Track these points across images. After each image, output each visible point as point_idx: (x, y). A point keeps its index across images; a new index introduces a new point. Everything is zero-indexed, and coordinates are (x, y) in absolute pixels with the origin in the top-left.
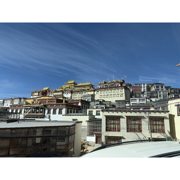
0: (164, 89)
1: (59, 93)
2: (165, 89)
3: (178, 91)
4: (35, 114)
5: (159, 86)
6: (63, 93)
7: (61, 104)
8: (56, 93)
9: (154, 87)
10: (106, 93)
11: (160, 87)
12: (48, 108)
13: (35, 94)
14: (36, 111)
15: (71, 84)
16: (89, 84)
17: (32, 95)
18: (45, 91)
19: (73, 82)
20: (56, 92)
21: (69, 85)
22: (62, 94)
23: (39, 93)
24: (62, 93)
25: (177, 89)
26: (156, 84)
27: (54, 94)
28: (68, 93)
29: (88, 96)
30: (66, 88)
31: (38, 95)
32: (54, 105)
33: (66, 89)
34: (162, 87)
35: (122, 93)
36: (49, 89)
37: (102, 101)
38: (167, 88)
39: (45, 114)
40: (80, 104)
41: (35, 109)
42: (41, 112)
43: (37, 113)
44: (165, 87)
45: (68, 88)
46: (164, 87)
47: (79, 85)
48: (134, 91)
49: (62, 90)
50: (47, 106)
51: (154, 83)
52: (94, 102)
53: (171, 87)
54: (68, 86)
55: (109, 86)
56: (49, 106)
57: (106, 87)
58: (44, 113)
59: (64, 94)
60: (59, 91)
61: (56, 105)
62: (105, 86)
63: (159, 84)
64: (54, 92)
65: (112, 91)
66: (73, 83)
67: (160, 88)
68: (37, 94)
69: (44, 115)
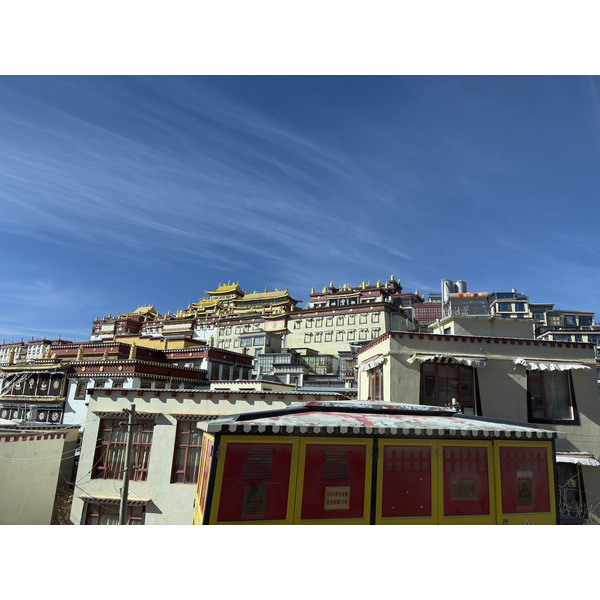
0: (527, 314)
1: (183, 326)
2: (531, 315)
3: (577, 320)
4: (37, 397)
5: (510, 303)
6: (194, 324)
7: (121, 364)
8: (172, 327)
9: (495, 306)
10: (324, 324)
11: (513, 306)
12: (78, 377)
13: (105, 328)
14: (40, 386)
15: (226, 294)
16: (282, 294)
17: (94, 333)
18: (137, 320)
19: (233, 287)
20: (173, 321)
21: (220, 298)
22: (192, 328)
23: (116, 323)
24: (189, 325)
25: (573, 315)
26: (500, 295)
27: (165, 327)
28: (212, 326)
29: (255, 337)
30: (206, 309)
31: (114, 332)
32: (100, 365)
33: (209, 311)
34: (520, 307)
35: (377, 326)
36: (153, 310)
37: (304, 352)
38: (536, 310)
39: (66, 399)
40: (204, 365)
41: (36, 380)
42: (54, 392)
43: (41, 393)
44: (530, 306)
45: (212, 308)
46: (526, 306)
47: (247, 297)
48: (423, 319)
49: (192, 317)
50: (76, 369)
51: (493, 295)
52: (274, 356)
53: (551, 306)
54: (215, 301)
55: (343, 302)
56: (83, 369)
57: (334, 304)
58: (66, 394)
59: (199, 328)
60: (182, 318)
61: (103, 365)
62: (331, 301)
63: (510, 295)
64: (167, 323)
65: (346, 320)
66: (232, 293)
67: (514, 311)
68: (111, 328)
69: (65, 403)
